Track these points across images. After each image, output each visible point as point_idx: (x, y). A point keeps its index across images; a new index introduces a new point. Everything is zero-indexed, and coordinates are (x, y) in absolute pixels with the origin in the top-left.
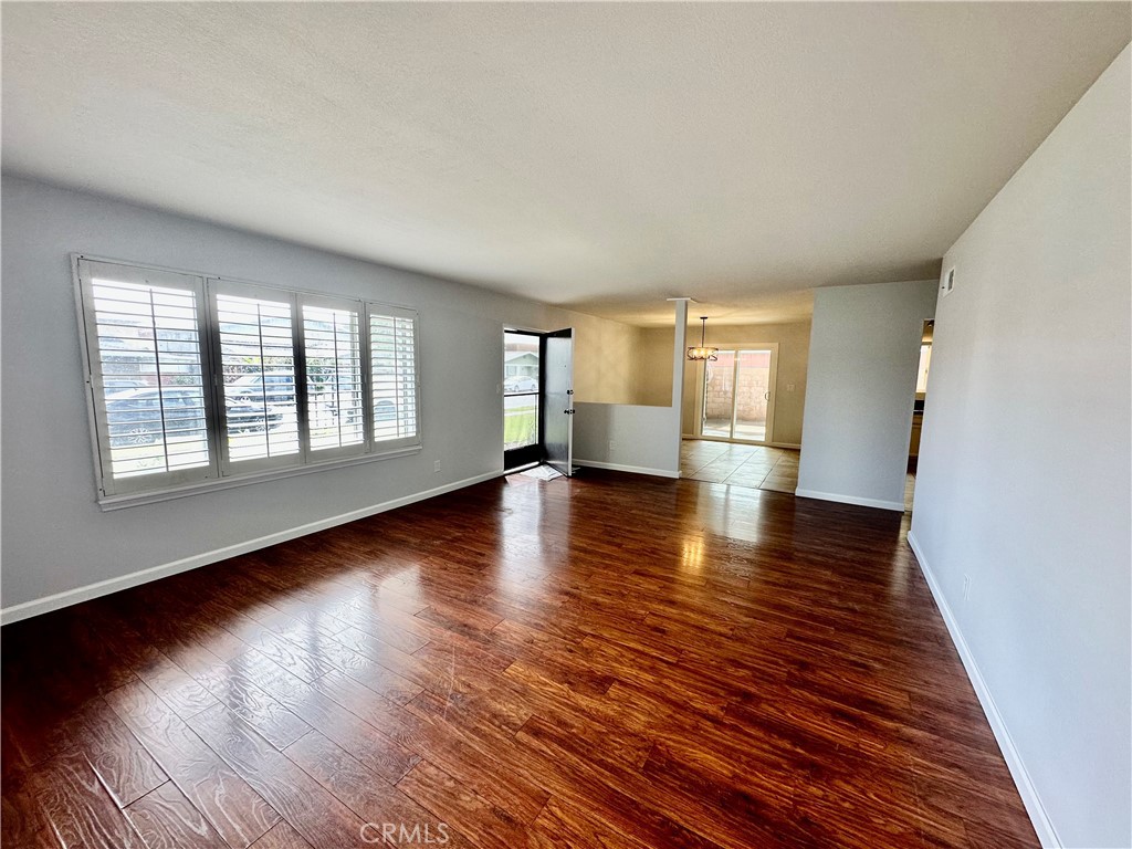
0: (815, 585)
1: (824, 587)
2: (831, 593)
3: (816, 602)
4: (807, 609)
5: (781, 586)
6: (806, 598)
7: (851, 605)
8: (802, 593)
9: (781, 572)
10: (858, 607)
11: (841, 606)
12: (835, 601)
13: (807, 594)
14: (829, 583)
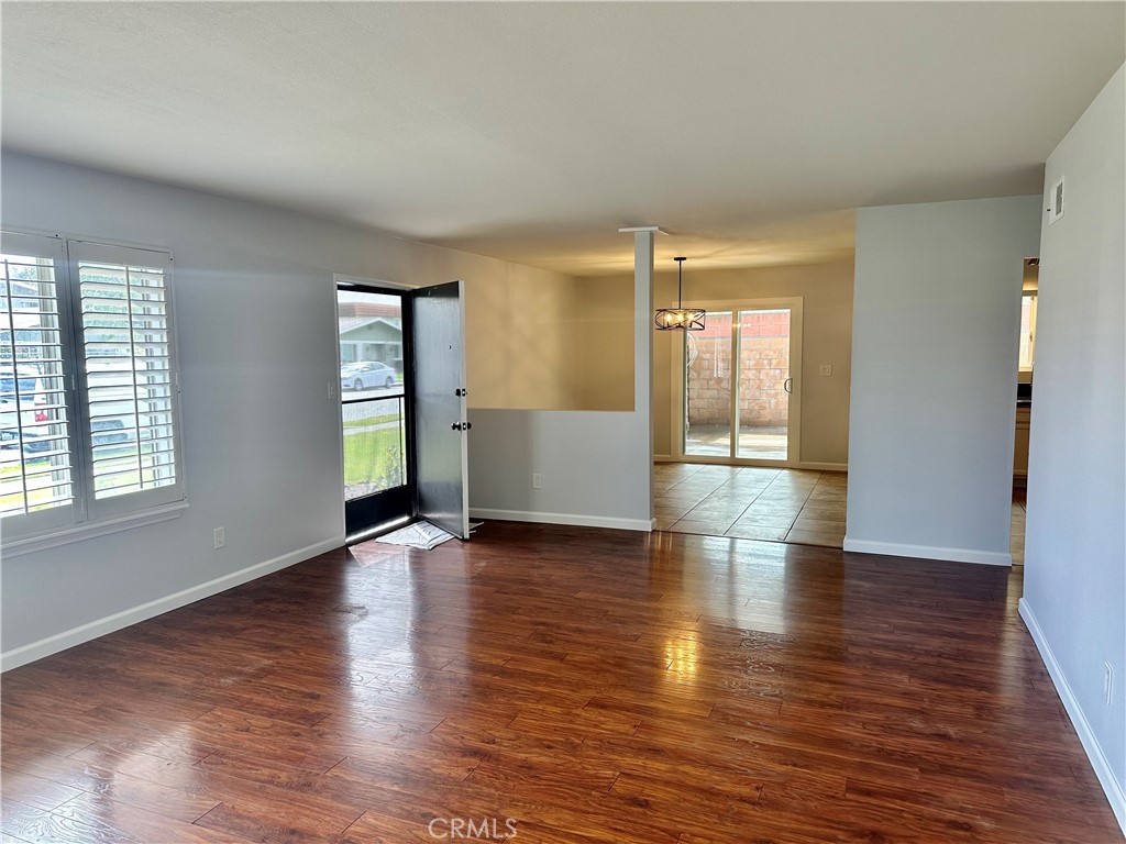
0: (887, 701)
1: (898, 702)
2: (911, 712)
3: (888, 729)
4: (874, 741)
5: (832, 706)
6: (874, 723)
7: (942, 727)
8: (865, 715)
9: (831, 682)
10: (951, 731)
11: (927, 731)
12: (917, 724)
13: (873, 716)
14: (906, 694)
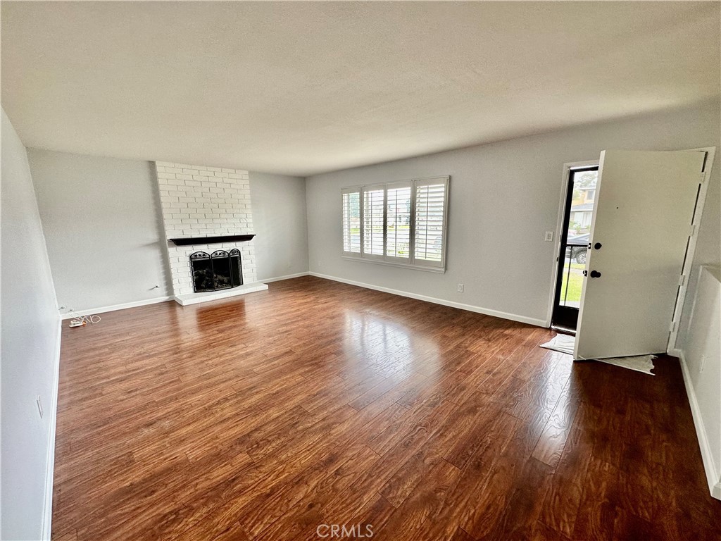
0: (191, 427)
1: (183, 431)
2: (172, 430)
3: (178, 412)
4: (182, 401)
5: (214, 405)
6: (189, 410)
7: (152, 430)
8: (195, 411)
9: (228, 419)
10: (146, 431)
11: (159, 423)
12: (166, 424)
13: (191, 413)
14: (182, 441)
